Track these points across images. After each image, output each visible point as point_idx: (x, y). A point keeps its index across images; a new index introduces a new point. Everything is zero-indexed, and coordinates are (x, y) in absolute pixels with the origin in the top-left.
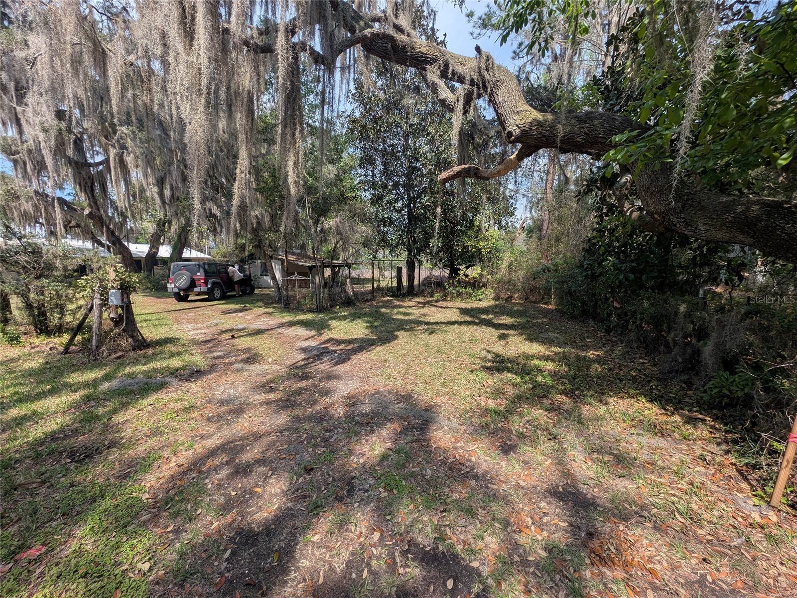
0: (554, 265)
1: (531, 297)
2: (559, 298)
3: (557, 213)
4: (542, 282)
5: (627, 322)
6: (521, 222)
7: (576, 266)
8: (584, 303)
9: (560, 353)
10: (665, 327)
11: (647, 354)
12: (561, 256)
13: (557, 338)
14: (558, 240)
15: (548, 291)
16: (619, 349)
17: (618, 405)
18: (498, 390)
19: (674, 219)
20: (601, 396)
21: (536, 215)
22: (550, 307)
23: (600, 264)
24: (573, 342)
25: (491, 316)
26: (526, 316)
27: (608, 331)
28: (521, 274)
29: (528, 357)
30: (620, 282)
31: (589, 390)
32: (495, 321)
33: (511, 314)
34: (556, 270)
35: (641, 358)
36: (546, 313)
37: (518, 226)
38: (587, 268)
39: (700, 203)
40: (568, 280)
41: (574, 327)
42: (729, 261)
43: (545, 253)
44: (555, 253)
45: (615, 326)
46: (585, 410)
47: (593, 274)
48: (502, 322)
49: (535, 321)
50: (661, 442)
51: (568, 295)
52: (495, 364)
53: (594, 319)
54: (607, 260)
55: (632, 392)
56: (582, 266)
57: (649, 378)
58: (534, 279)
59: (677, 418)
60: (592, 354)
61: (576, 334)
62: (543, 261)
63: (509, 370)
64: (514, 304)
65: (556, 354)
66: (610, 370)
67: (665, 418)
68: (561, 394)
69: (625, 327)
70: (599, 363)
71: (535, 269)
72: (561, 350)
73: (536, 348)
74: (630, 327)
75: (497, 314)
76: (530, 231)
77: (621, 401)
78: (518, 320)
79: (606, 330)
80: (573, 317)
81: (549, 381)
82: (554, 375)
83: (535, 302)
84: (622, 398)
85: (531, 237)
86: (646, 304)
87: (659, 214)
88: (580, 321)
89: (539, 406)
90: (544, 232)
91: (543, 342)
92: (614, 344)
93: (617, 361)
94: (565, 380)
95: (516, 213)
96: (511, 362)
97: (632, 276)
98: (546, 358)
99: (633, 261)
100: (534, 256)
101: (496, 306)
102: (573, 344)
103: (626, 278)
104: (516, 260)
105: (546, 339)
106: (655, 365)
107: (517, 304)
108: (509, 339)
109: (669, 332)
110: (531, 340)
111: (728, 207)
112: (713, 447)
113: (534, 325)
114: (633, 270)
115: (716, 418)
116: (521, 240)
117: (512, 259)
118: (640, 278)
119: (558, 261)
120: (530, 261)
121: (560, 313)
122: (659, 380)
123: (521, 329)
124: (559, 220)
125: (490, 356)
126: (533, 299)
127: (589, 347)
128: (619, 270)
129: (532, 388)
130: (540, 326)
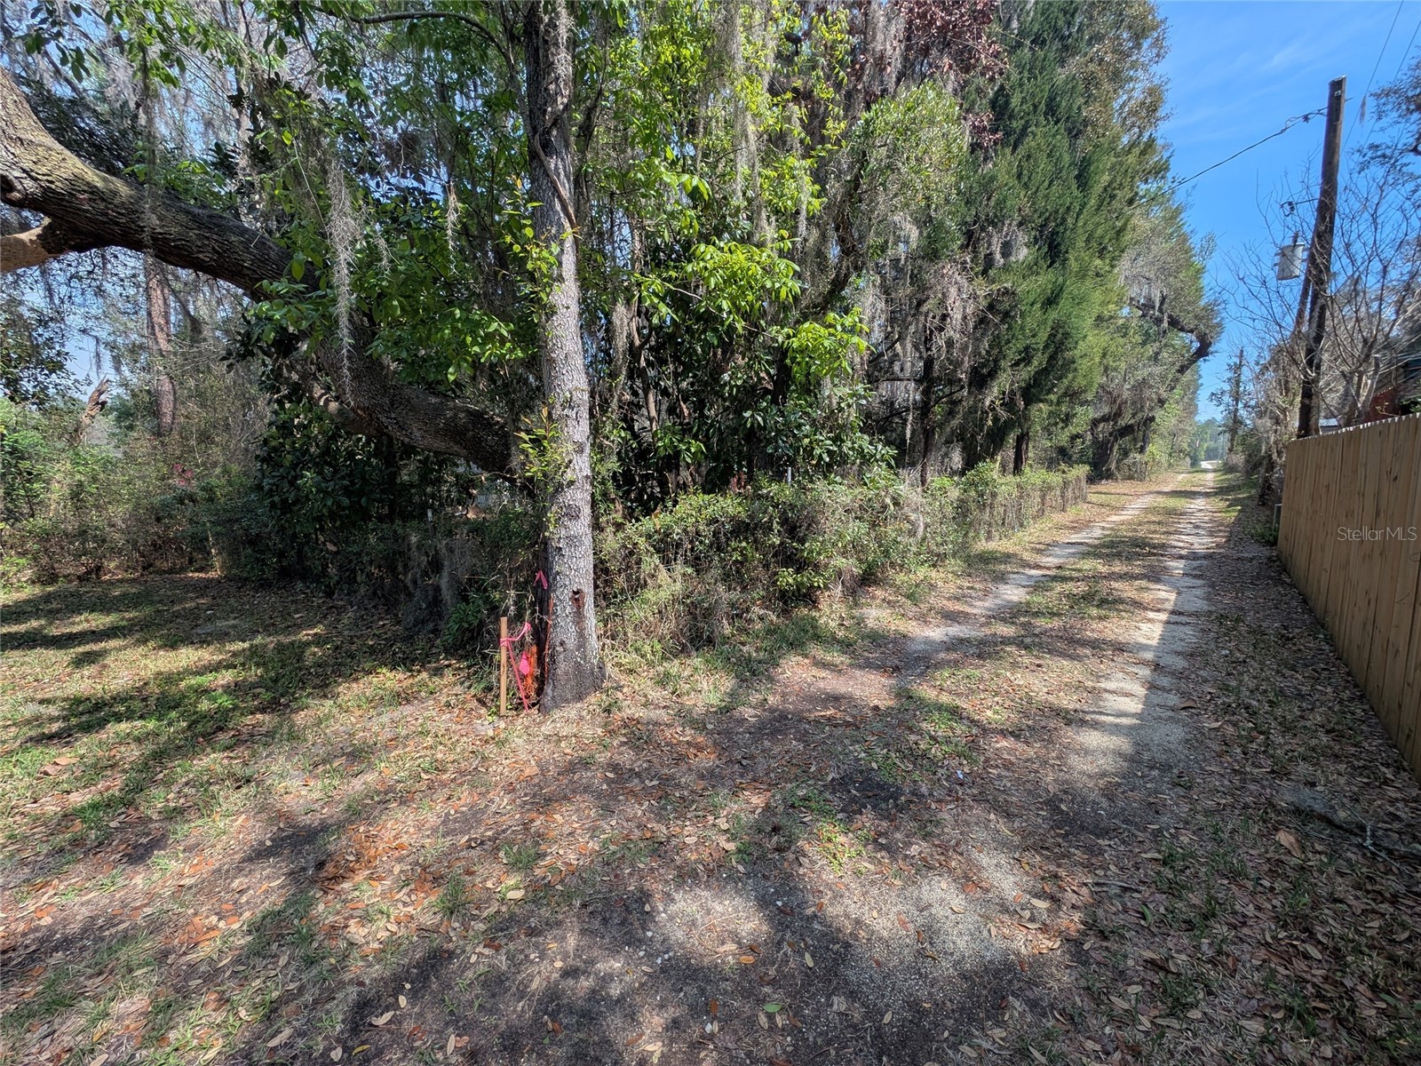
0: (203, 489)
1: (158, 563)
2: (230, 554)
3: (192, 383)
4: (180, 526)
5: (354, 571)
6: (91, 390)
7: (252, 489)
8: (281, 555)
9: (244, 650)
10: (400, 569)
11: (387, 612)
12: (218, 470)
13: (234, 627)
14: (205, 438)
15: (200, 543)
16: (349, 616)
17: (350, 691)
18: (94, 766)
19: (384, 419)
20: (324, 687)
21: (134, 380)
22: (212, 574)
23: (292, 483)
24: (268, 626)
25: (34, 623)
26: (152, 603)
27: (329, 594)
28: (119, 512)
29: (170, 679)
30: (330, 511)
31: (303, 688)
32: (54, 631)
33: (102, 605)
34: (211, 500)
35: (381, 619)
36: (203, 588)
37: (85, 399)
38: (271, 490)
39: (408, 401)
40: (239, 516)
41: (268, 601)
42: (457, 476)
43: (177, 464)
44: (204, 464)
45: (338, 583)
46: (300, 718)
47: (284, 501)
48: (76, 629)
49: (176, 608)
50: (407, 710)
51: (245, 545)
52: (74, 721)
53: (303, 579)
54: (303, 476)
55: (367, 666)
56: (259, 487)
57: (390, 643)
58: (158, 520)
59: (424, 675)
60: (305, 635)
61: (273, 611)
62: (176, 481)
63: (118, 718)
64: (111, 583)
65: (235, 654)
66: (337, 648)
67: (411, 681)
68: (252, 713)
69: (352, 581)
70: (318, 644)
71: (156, 500)
72: (246, 645)
73: (187, 656)
74: (359, 579)
75: (52, 615)
76: (125, 415)
77: (354, 685)
78: (127, 615)
79: (325, 592)
80: (264, 585)
81: (225, 701)
82: (235, 689)
83: (171, 571)
84: (356, 680)
85: (131, 428)
86: (372, 539)
87: (363, 409)
88: (279, 589)
89: (209, 750)
90: (168, 419)
91: (204, 642)
92: (341, 610)
93: (346, 633)
94: (258, 690)
95: (69, 365)
96: (123, 700)
97: (346, 502)
98: (216, 668)
99: (343, 478)
100: (150, 471)
101: (47, 598)
102: (269, 629)
103: (338, 504)
104: (95, 479)
105: (210, 634)
106: (398, 623)
107: (121, 581)
108: (109, 660)
109: (405, 574)
110: (172, 645)
111: (438, 411)
112: (458, 689)
113: (177, 615)
114: (347, 491)
115: (460, 658)
116: (100, 434)
117: (78, 477)
118: (359, 503)
119: (214, 481)
120: (139, 483)
121: (237, 580)
122: (404, 640)
123: (142, 630)
124: (200, 395)
125: (53, 710)
126: (166, 566)
127: (299, 627)
128: (326, 492)
129: (189, 727)
130: (193, 616)
